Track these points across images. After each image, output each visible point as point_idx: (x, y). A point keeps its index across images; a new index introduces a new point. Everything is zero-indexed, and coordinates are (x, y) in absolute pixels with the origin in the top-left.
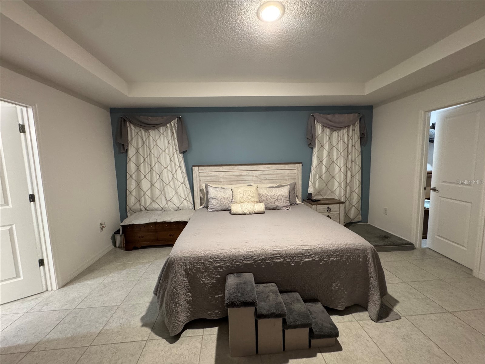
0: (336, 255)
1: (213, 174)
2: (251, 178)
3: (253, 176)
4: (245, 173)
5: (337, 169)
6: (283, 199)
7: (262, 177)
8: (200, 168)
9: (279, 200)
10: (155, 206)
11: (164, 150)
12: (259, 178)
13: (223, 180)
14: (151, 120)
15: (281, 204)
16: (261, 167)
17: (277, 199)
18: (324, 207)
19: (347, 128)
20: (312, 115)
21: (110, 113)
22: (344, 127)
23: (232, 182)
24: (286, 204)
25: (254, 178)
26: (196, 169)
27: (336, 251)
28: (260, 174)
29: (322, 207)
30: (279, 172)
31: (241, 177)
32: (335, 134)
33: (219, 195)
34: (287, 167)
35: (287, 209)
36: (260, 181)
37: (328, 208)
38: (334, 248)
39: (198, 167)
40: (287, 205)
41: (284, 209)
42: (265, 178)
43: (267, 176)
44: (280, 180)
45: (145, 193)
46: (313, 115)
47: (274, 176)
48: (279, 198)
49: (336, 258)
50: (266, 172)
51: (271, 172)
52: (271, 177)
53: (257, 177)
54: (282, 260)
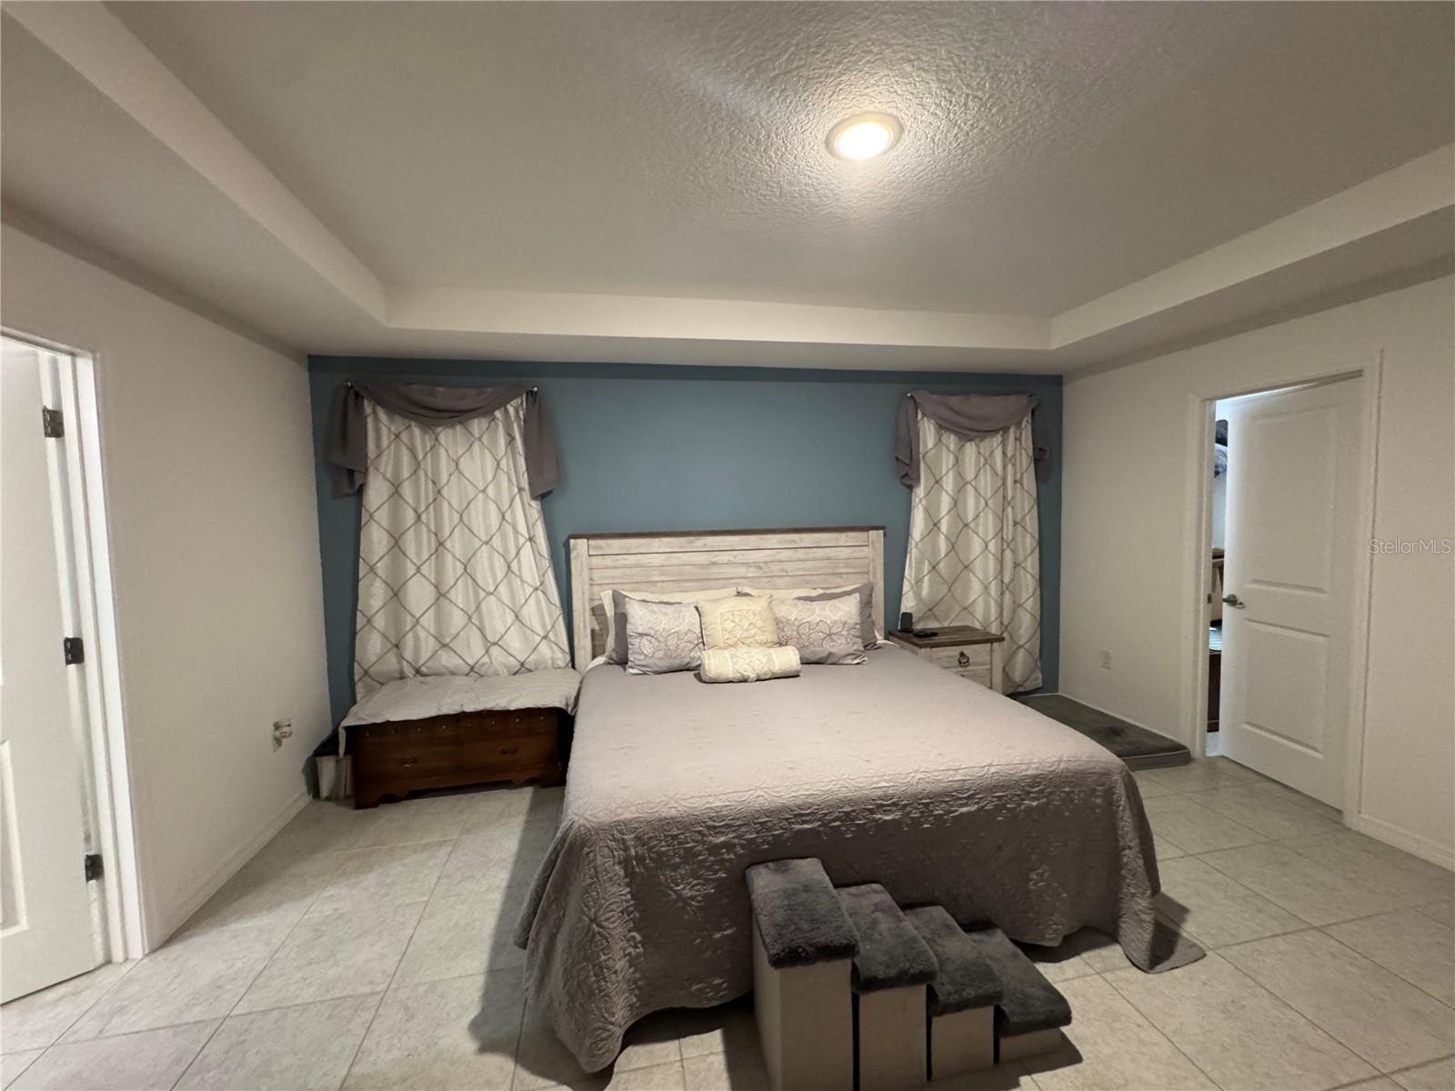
0: (1037, 792)
1: (632, 560)
2: (742, 571)
3: (748, 565)
4: (724, 557)
5: (977, 545)
6: (845, 633)
7: (775, 568)
8: (592, 542)
9: (834, 637)
10: (447, 659)
11: (481, 487)
12: (765, 573)
13: (659, 579)
14: (444, 397)
15: (840, 646)
16: (773, 540)
17: (830, 635)
18: (951, 653)
19: (1001, 432)
20: (909, 395)
21: (310, 371)
22: (994, 432)
23: (688, 584)
24: (855, 648)
25: (752, 572)
26: (580, 546)
27: (1036, 780)
28: (768, 559)
29: (945, 654)
30: (820, 553)
31: (715, 570)
32: (970, 449)
33: (663, 626)
34: (843, 538)
35: (856, 661)
36: (769, 579)
37: (962, 654)
38: (1030, 772)
39: (585, 540)
40: (858, 650)
41: (849, 661)
42: (782, 570)
43: (789, 567)
44: (823, 577)
45: (418, 621)
46: (912, 396)
47: (809, 564)
48: (834, 630)
49: (1038, 800)
50: (785, 555)
51: (800, 554)
52: (799, 569)
53: (760, 568)
54: (897, 815)
